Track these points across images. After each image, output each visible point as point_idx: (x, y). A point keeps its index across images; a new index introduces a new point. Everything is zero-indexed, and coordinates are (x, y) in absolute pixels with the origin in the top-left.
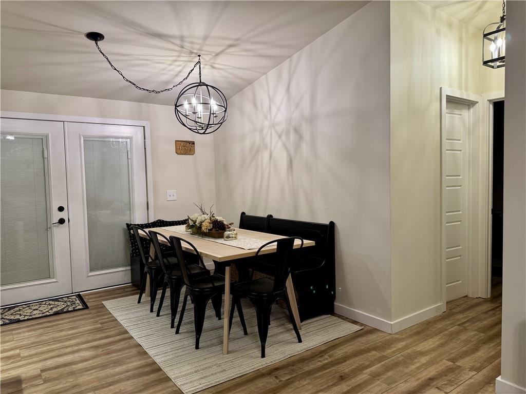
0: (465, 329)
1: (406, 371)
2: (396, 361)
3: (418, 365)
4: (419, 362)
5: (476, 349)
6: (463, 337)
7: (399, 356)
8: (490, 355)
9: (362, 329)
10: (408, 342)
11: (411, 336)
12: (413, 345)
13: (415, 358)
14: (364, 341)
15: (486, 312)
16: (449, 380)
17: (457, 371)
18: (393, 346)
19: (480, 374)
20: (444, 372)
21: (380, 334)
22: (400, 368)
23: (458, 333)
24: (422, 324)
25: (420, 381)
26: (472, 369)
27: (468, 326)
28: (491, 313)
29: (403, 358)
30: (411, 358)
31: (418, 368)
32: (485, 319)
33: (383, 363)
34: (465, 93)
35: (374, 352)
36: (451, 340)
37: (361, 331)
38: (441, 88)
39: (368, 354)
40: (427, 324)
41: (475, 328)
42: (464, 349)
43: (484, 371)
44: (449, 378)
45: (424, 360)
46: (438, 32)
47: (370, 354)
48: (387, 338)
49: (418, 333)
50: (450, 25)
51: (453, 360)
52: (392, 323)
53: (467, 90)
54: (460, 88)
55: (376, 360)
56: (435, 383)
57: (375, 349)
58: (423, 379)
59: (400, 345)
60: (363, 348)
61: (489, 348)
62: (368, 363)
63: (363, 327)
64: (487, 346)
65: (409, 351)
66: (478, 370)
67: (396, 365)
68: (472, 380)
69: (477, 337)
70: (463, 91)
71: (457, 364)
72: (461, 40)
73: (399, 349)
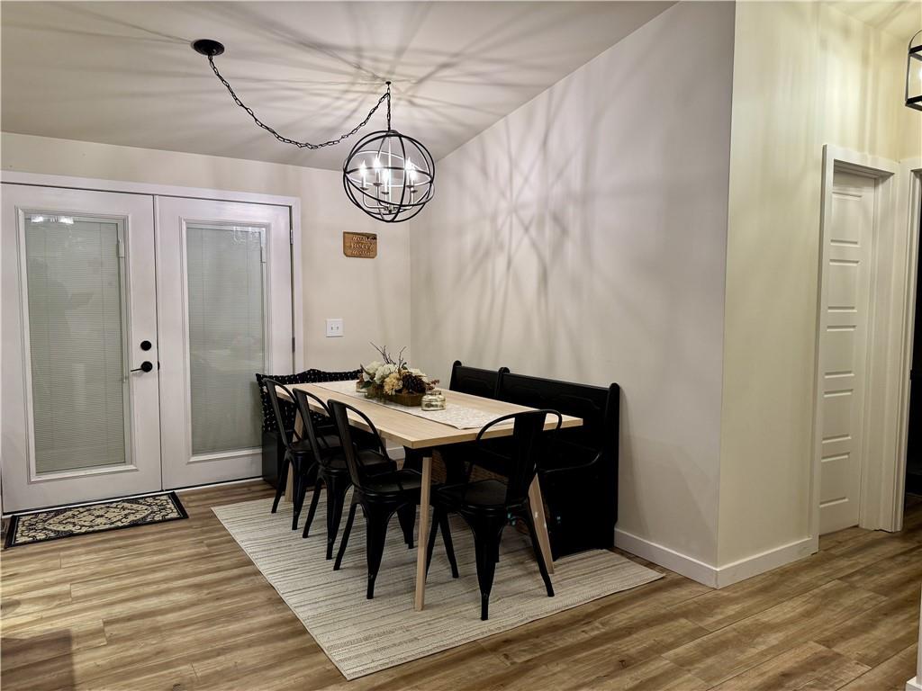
0: (852, 587)
1: (741, 657)
2: (722, 638)
3: (763, 647)
4: (764, 642)
5: (870, 625)
6: (848, 601)
7: (728, 631)
8: (897, 637)
9: (662, 578)
10: (746, 605)
11: (752, 594)
12: (755, 611)
13: (758, 635)
14: (665, 601)
15: (893, 558)
16: (819, 679)
17: (833, 663)
18: (719, 610)
19: (877, 670)
20: (810, 664)
21: (695, 588)
22: (730, 652)
23: (839, 593)
24: (773, 573)
25: (766, 677)
26: (862, 660)
27: (856, 581)
28: (901, 559)
29: (735, 633)
30: (751, 634)
31: (763, 654)
32: (890, 569)
33: (699, 641)
34: (869, 157)
35: (683, 621)
36: (826, 605)
37: (662, 581)
38: (824, 148)
39: (672, 623)
40: (782, 575)
41: (873, 586)
42: (849, 623)
43: (884, 666)
44: (817, 674)
45: (774, 639)
46: (824, 44)
47: (676, 624)
48: (709, 596)
49: (764, 590)
50: (846, 31)
51: (827, 643)
52: (718, 570)
53: (873, 151)
54: (861, 148)
55: (685, 635)
56: (793, 682)
57: (685, 614)
58: (771, 674)
59: (732, 610)
60: (663, 611)
61: (897, 624)
62: (672, 639)
63: (664, 575)
64: (890, 620)
65: (747, 621)
66: (874, 662)
67: (722, 645)
68: (861, 682)
69: (874, 602)
70: (867, 153)
71: (836, 650)
72: (865, 59)
73: (729, 617)
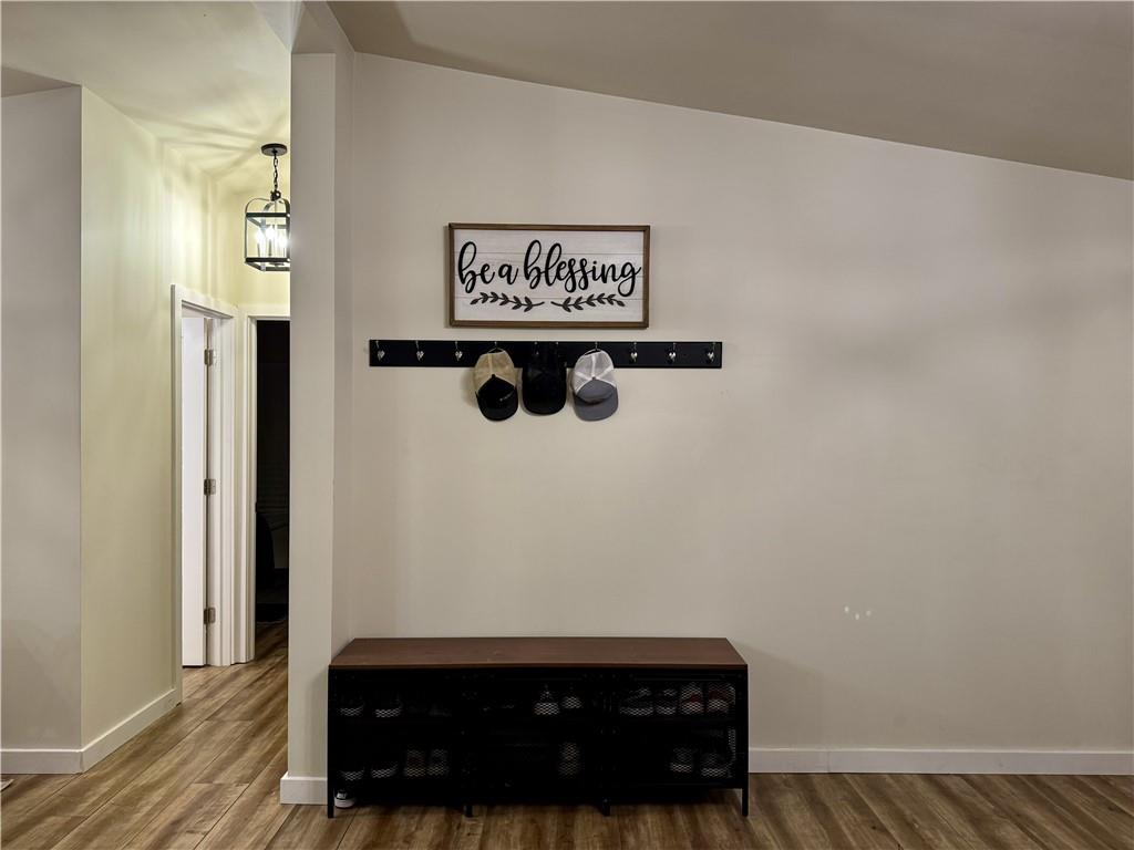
0: (222, 722)
1: (127, 826)
2: (103, 817)
3: (146, 809)
4: (147, 804)
5: (242, 749)
6: (220, 736)
7: (107, 808)
8: (266, 750)
9: (9, 786)
10: (120, 776)
11: (123, 765)
12: (131, 779)
13: (140, 799)
14: (20, 808)
15: (251, 685)
16: (207, 813)
17: (217, 794)
18: (90, 793)
19: (254, 784)
20: (196, 803)
21: (54, 782)
22: (115, 827)
23: (209, 732)
24: (139, 737)
25: (157, 833)
26: (240, 782)
27: (224, 717)
28: (259, 683)
29: (114, 808)
30: (132, 802)
31: (149, 814)
32: (251, 696)
33: (76, 830)
34: (212, 300)
35: (51, 819)
36: (201, 746)
37: (9, 789)
38: (173, 288)
39: (38, 827)
40: (151, 735)
41: (238, 715)
42: (224, 754)
43: (260, 778)
44: (206, 808)
45: (156, 797)
46: (168, 184)
47: (42, 826)
48: (75, 783)
49: (136, 755)
50: (187, 176)
51: (208, 779)
52: (82, 750)
53: (214, 294)
54: (204, 290)
55: (58, 832)
56: (184, 825)
57: (52, 811)
58: (160, 828)
59: (104, 787)
60: (21, 820)
61: (263, 741)
62: (44, 842)
63: (12, 780)
64: (258, 740)
65: (124, 792)
66: (250, 779)
67: (104, 824)
68: (243, 799)
69: (241, 730)
70: (209, 295)
71: (216, 782)
72: (205, 205)
73: (105, 794)
